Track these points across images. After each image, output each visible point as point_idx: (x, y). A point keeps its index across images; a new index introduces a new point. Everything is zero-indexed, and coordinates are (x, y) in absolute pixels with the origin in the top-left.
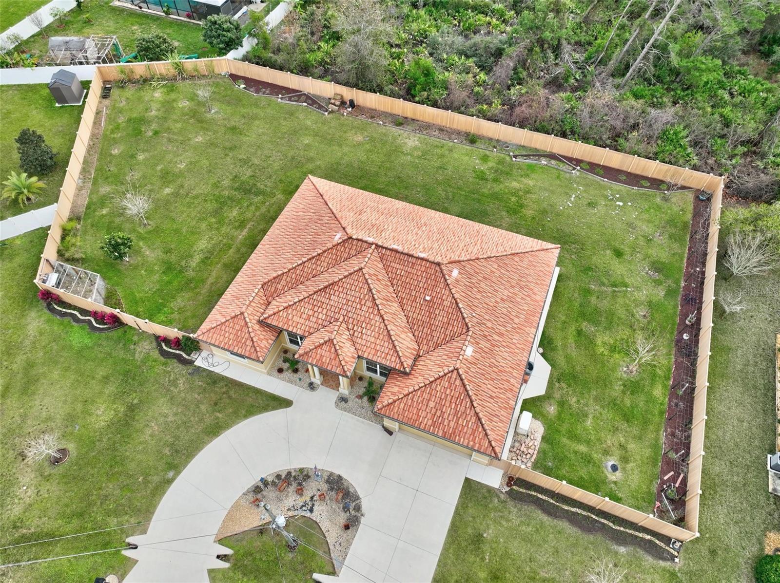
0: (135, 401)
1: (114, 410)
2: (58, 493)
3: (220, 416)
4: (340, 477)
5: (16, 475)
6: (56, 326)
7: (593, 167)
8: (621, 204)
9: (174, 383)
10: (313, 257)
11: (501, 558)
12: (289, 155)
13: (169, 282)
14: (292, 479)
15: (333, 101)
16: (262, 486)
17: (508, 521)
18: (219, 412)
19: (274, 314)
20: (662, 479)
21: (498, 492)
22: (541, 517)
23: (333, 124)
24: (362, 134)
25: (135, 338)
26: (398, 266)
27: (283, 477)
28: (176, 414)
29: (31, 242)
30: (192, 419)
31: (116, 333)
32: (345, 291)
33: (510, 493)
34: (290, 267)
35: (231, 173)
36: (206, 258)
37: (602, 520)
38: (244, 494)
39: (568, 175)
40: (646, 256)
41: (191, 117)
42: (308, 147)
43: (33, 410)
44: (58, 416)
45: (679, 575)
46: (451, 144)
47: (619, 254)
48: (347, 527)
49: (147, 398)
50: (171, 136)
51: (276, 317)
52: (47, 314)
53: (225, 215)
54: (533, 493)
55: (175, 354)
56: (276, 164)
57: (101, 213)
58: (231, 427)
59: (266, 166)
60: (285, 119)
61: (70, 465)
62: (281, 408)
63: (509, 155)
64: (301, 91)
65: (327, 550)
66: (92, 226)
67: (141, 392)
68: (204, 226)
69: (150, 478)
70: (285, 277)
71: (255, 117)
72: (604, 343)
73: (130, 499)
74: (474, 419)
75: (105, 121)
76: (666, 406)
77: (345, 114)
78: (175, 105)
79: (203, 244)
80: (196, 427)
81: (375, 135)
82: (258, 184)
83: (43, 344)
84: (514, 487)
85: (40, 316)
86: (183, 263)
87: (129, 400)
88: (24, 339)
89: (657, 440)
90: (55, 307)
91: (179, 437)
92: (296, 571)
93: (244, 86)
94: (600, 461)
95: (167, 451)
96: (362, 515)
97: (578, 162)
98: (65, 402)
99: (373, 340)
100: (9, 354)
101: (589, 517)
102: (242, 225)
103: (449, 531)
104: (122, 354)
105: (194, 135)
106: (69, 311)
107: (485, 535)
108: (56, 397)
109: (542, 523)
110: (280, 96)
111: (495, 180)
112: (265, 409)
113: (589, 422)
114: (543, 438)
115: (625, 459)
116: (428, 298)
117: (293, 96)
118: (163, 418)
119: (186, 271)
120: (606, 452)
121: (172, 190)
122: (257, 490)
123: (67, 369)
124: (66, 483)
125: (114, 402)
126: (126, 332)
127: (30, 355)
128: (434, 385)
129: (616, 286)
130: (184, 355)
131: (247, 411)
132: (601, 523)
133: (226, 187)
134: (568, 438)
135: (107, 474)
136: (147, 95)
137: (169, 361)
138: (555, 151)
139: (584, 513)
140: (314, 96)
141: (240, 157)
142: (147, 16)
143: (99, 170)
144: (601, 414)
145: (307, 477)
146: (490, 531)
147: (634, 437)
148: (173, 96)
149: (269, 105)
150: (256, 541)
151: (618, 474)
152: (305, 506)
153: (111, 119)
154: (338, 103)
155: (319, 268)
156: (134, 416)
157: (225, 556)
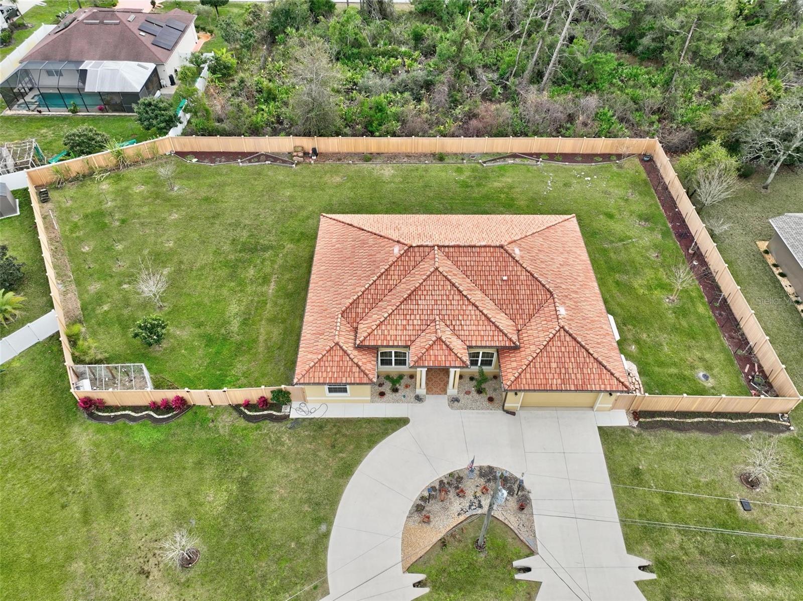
0: (245, 474)
1: (226, 491)
2: (207, 594)
3: (344, 455)
4: (489, 467)
5: (148, 595)
6: (111, 432)
7: (552, 157)
8: (589, 179)
9: (278, 441)
10: (382, 274)
11: (663, 480)
12: (278, 208)
13: (218, 353)
14: (447, 486)
15: (295, 154)
16: (423, 503)
17: (652, 448)
18: (341, 452)
19: (369, 335)
20: (744, 373)
21: (630, 428)
22: (675, 436)
23: (305, 173)
24: (337, 175)
25: (210, 415)
26: (465, 259)
27: (437, 487)
28: (296, 471)
29: (33, 360)
30: (316, 468)
31: (186, 418)
32: (430, 293)
33: (640, 425)
34: (363, 289)
35: (227, 239)
36: (245, 319)
37: (722, 420)
38: (408, 517)
39: (535, 168)
40: (632, 213)
41: (155, 199)
42: (292, 198)
43: (131, 523)
44: (164, 519)
45: (800, 439)
46: (424, 166)
47: (610, 216)
48: (522, 508)
49: (257, 466)
50: (142, 220)
51: (372, 337)
52: (93, 425)
53: (242, 276)
54: (658, 419)
55: (263, 416)
56: (269, 220)
57: (103, 310)
58: (361, 461)
59: (259, 224)
60: (255, 179)
61: (206, 561)
62: (401, 427)
63: (479, 163)
64: (257, 153)
65: (514, 536)
66: (99, 325)
67: (247, 463)
68: (225, 292)
69: (303, 540)
70: (361, 301)
71: (223, 185)
72: (641, 286)
73: (292, 569)
74: (595, 365)
75: (58, 223)
76: (713, 318)
77: (312, 162)
78: (130, 191)
79: (234, 308)
80: (325, 474)
81: (351, 174)
82: (261, 241)
83: (106, 455)
84: (641, 420)
85: (87, 428)
86: (223, 331)
87: (236, 475)
88: (79, 458)
89: (722, 345)
90: (100, 414)
91: (312, 490)
92: (496, 568)
93: (196, 160)
94: (693, 376)
95: (306, 508)
96: (529, 492)
97: (538, 155)
98: (165, 502)
99: (474, 328)
100: (69, 479)
101: (710, 422)
102: (266, 280)
103: (610, 476)
104: (203, 435)
105: (167, 214)
106: (119, 413)
107: (641, 467)
108: (152, 502)
109: (679, 440)
110: (239, 160)
111: (479, 185)
112: (385, 434)
113: (666, 348)
114: (639, 373)
115: (709, 368)
116: (505, 278)
117: (253, 158)
118: (285, 478)
119: (231, 337)
120: (692, 367)
121: (173, 269)
122: (419, 508)
123: (149, 469)
124: (211, 581)
125: (221, 484)
126: (196, 413)
127: (95, 471)
128: (548, 348)
129: (623, 241)
130: (275, 413)
131: (369, 442)
132: (721, 422)
133: (229, 252)
134: (658, 367)
135: (253, 555)
136: (93, 188)
137: (260, 424)
138: (515, 151)
139: (705, 420)
140: (273, 153)
141: (228, 222)
142: (52, 118)
143: (77, 270)
144: (671, 340)
145: (460, 479)
146: (643, 463)
147: (705, 349)
148: (123, 184)
149: (231, 171)
150: (443, 556)
151: (711, 380)
152: (472, 505)
153: (63, 221)
154: (301, 154)
155: (391, 282)
156: (251, 488)
157: (419, 582)
